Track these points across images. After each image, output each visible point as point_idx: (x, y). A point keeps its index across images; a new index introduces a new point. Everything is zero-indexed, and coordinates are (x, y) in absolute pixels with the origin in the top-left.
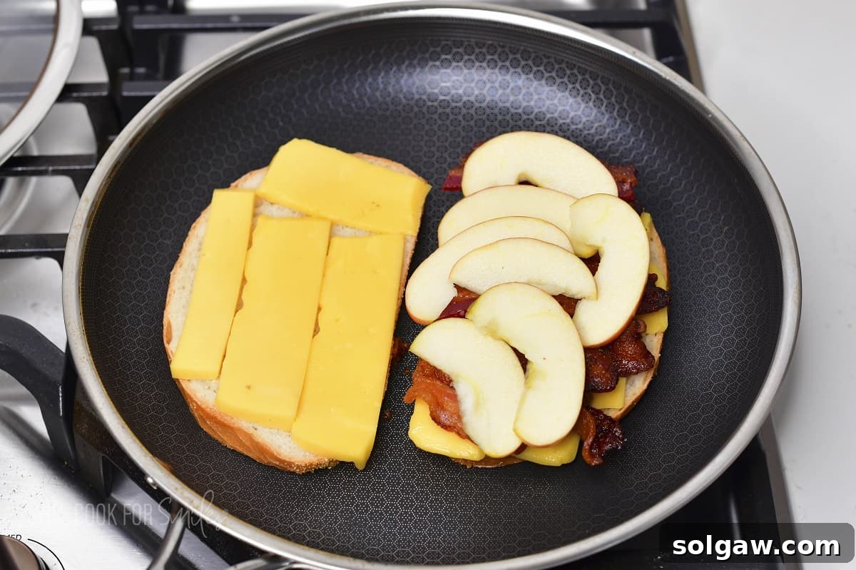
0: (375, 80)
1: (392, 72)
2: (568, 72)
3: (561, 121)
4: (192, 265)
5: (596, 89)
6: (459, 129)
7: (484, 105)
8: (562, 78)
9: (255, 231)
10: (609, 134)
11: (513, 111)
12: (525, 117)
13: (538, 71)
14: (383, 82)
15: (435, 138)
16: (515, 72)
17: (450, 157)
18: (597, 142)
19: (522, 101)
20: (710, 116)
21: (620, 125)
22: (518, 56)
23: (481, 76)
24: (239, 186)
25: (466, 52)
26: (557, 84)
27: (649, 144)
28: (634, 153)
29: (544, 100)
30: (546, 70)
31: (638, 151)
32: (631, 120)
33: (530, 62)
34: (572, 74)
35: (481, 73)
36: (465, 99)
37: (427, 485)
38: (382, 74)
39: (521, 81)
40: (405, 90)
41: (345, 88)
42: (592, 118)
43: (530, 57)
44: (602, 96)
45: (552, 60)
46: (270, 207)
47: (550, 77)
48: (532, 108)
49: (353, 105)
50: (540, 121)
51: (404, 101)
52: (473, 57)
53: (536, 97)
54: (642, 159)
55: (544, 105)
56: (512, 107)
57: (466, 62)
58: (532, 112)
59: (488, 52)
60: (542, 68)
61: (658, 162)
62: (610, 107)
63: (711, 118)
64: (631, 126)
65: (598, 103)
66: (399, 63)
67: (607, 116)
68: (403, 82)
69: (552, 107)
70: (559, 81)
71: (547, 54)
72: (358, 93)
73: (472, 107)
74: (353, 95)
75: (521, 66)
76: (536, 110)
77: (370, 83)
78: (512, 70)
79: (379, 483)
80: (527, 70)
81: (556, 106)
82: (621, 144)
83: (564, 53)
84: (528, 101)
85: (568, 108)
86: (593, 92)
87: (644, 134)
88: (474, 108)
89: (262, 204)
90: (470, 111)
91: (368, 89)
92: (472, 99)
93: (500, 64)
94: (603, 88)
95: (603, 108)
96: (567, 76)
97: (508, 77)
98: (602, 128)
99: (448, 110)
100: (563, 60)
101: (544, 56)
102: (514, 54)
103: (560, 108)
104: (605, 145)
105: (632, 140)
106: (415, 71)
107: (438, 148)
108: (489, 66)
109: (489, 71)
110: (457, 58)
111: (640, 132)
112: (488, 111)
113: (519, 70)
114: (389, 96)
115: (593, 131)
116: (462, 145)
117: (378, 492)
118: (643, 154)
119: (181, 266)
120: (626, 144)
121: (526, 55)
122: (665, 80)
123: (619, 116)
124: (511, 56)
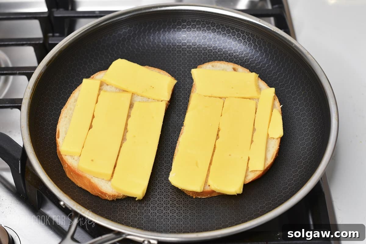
0: (149, 38)
1: (156, 34)
2: (231, 31)
3: (229, 52)
4: (71, 108)
5: (244, 37)
6: (186, 57)
7: (196, 47)
8: (229, 34)
9: (99, 96)
10: (250, 56)
11: (208, 49)
12: (214, 51)
13: (219, 31)
14: (152, 39)
15: (176, 61)
16: (209, 32)
17: (183, 68)
18: (245, 60)
19: (212, 44)
20: (294, 45)
21: (255, 52)
22: (210, 25)
23: (194, 34)
24: (95, 77)
25: (187, 25)
26: (227, 36)
27: (267, 60)
28: (261, 63)
29: (222, 44)
30: (222, 31)
31: (263, 63)
32: (259, 50)
33: (215, 28)
34: (233, 32)
35: (194, 33)
36: (188, 44)
37: (181, 203)
38: (152, 35)
39: (212, 35)
40: (162, 41)
41: (137, 41)
42: (242, 50)
43: (215, 25)
44: (246, 40)
45: (224, 26)
46: (106, 86)
47: (224, 33)
48: (217, 47)
49: (140, 48)
50: (220, 52)
51: (162, 46)
52: (190, 26)
53: (218, 42)
54: (265, 66)
55: (222, 46)
56: (208, 47)
57: (187, 29)
58: (217, 49)
59: (197, 24)
60: (220, 30)
61: (272, 67)
62: (250, 45)
63: (294, 46)
64: (259, 52)
65: (245, 43)
66: (159, 30)
67: (249, 49)
68: (161, 38)
69: (225, 46)
70: (227, 35)
71: (222, 24)
72: (142, 43)
73: (191, 48)
74: (140, 44)
75: (211, 30)
76: (218, 48)
77: (147, 39)
78: (207, 31)
79: (160, 203)
80: (214, 31)
81: (227, 46)
82: (256, 60)
83: (229, 23)
84: (215, 44)
85: (232, 46)
86: (243, 39)
87: (265, 55)
88: (192, 48)
89: (103, 85)
90: (190, 49)
91: (146, 42)
92: (191, 44)
93: (202, 29)
94: (247, 37)
95: (247, 46)
96: (231, 33)
97: (206, 34)
98: (247, 54)
99: (181, 49)
100: (229, 26)
101: (221, 24)
102: (208, 24)
103: (229, 47)
104: (249, 61)
105: (260, 58)
106: (166, 33)
107: (177, 65)
108: (197, 30)
109: (197, 32)
110: (184, 27)
111: (263, 55)
112: (198, 49)
113: (210, 31)
114: (155, 44)
115: (243, 56)
116: (188, 63)
117: (160, 207)
118: (265, 64)
119: (66, 108)
120: (258, 60)
121: (213, 24)
122: (273, 31)
123: (254, 48)
124: (207, 25)
